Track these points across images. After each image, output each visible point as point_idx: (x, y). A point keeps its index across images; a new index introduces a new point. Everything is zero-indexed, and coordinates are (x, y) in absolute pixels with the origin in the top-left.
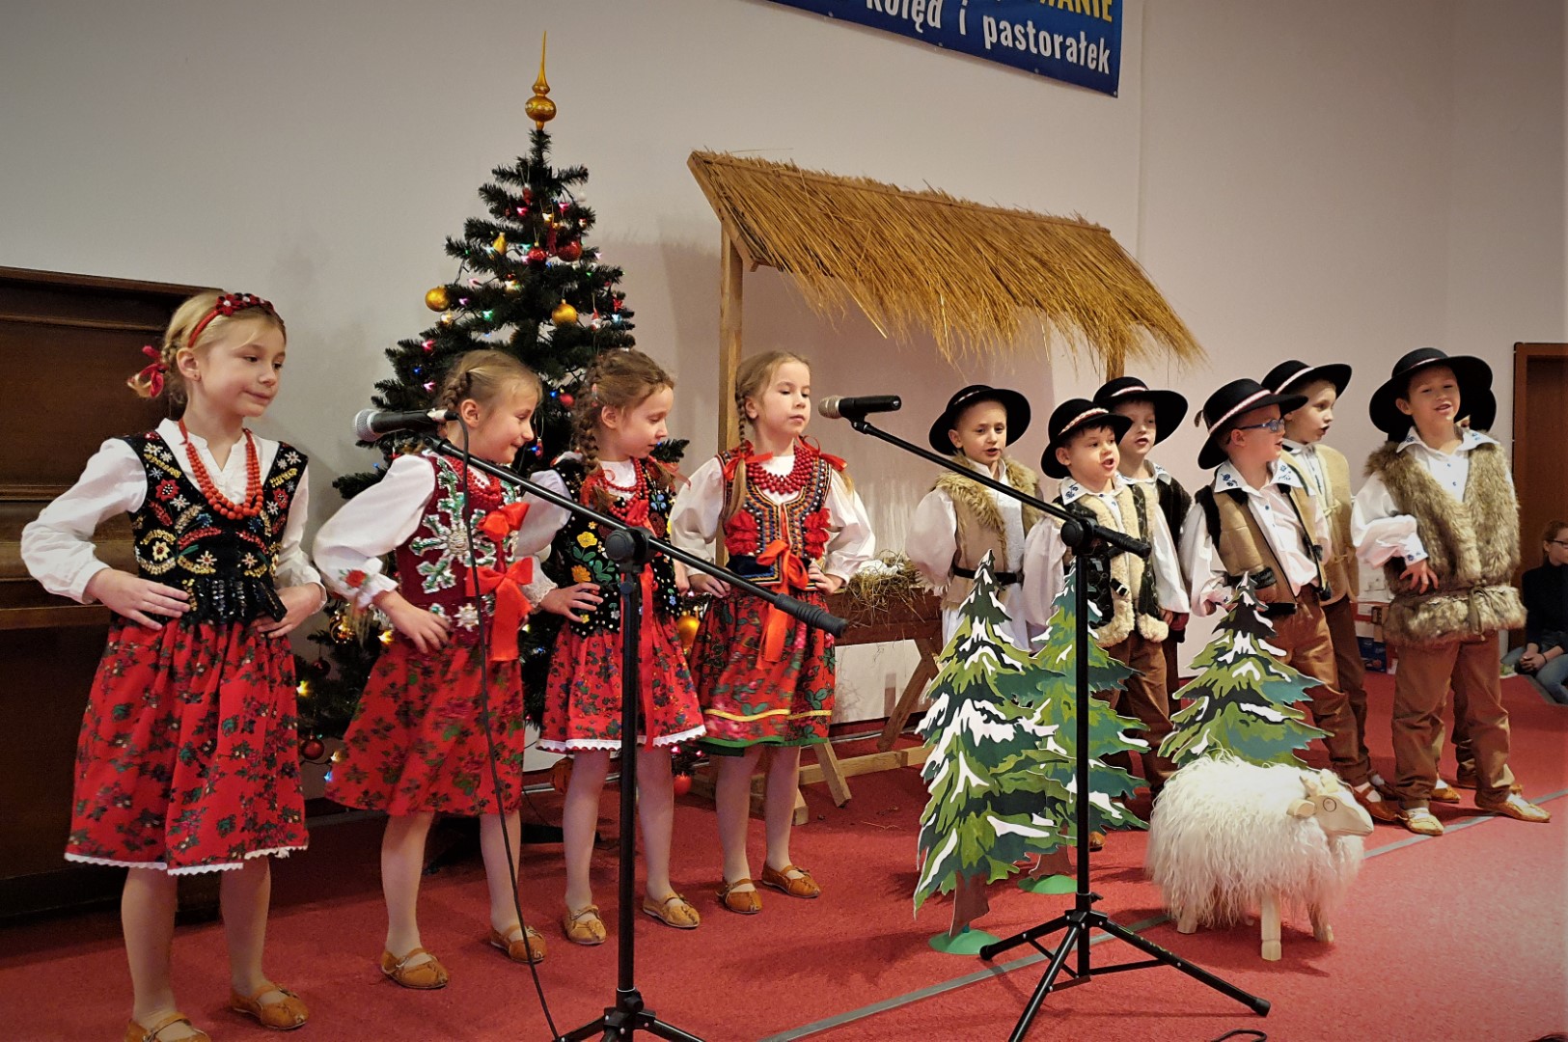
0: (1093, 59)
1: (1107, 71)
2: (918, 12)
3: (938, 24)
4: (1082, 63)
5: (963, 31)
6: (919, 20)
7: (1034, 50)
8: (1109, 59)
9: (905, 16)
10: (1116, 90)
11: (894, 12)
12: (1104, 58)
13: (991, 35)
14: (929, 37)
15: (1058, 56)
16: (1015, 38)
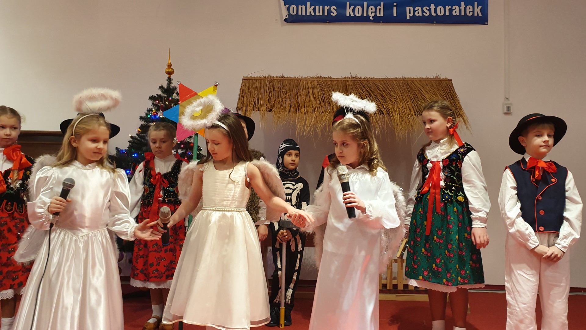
0: (470, 12)
1: (480, 15)
2: (372, 13)
3: (382, 15)
4: (463, 14)
5: (395, 15)
6: (372, 16)
7: (433, 14)
8: (480, 10)
9: (365, 15)
10: (487, 21)
11: (360, 14)
12: (477, 11)
13: (410, 13)
14: (377, 20)
15: (447, 14)
16: (423, 12)
